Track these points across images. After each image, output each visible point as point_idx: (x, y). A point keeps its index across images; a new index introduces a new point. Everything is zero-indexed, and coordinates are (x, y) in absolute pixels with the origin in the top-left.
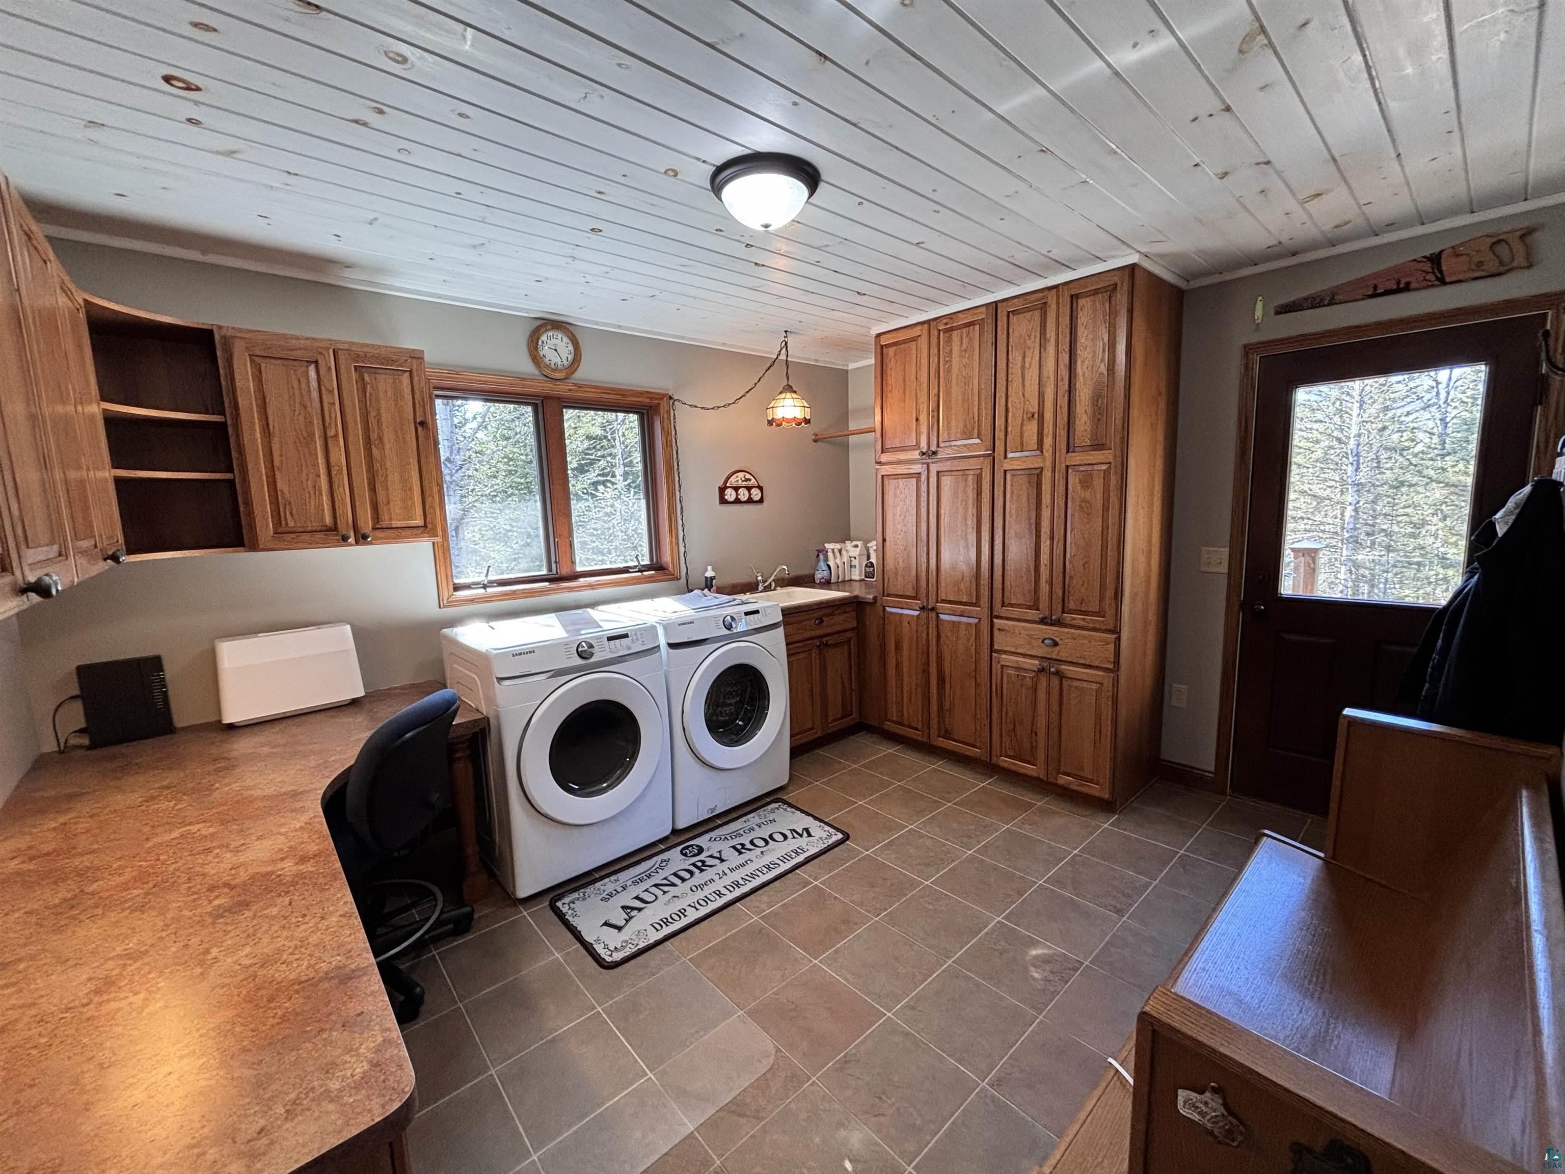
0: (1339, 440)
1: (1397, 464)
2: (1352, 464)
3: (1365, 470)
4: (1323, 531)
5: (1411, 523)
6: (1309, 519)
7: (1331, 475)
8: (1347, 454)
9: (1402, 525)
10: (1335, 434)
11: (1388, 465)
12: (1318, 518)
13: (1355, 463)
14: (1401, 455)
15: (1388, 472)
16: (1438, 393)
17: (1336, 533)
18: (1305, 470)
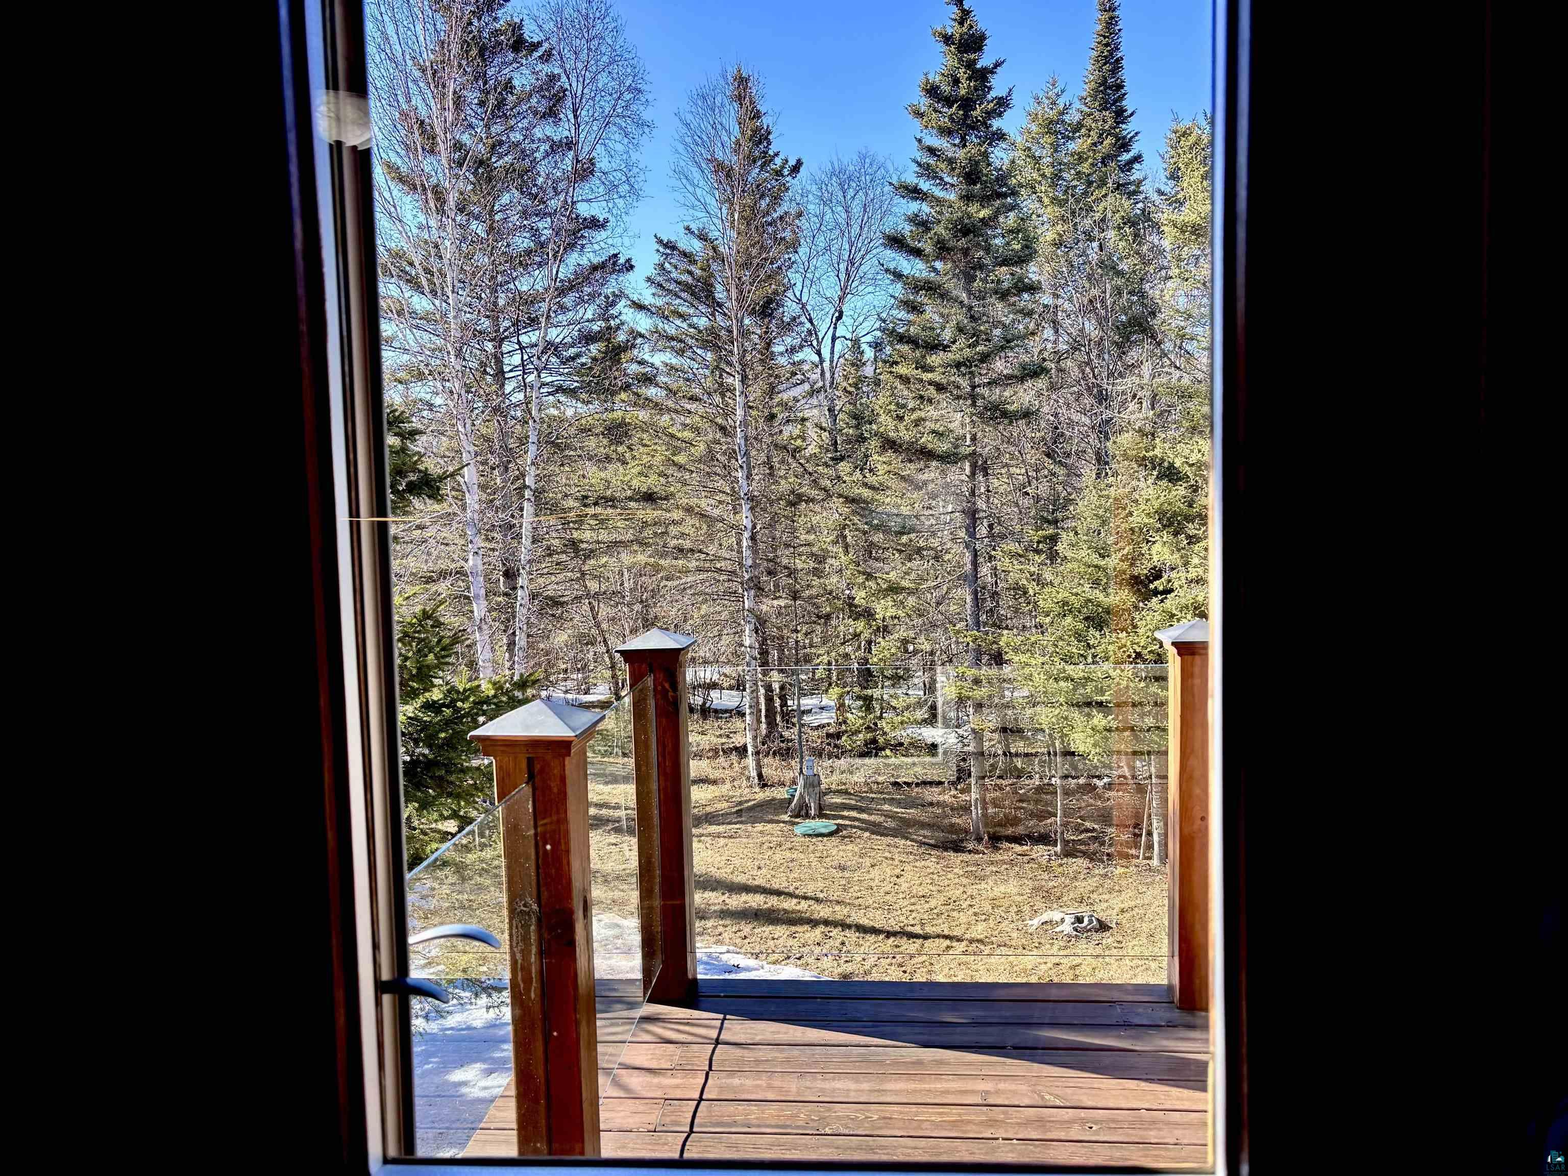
0: (723, 429)
1: (791, 472)
2: (741, 467)
3: (757, 478)
4: (719, 571)
5: (813, 554)
6: (700, 551)
7: (720, 484)
8: (735, 452)
9: (803, 558)
10: (719, 420)
11: (782, 473)
12: (712, 549)
13: (744, 465)
14: (794, 457)
15: (783, 482)
16: (823, 373)
17: (733, 572)
18: (687, 476)
